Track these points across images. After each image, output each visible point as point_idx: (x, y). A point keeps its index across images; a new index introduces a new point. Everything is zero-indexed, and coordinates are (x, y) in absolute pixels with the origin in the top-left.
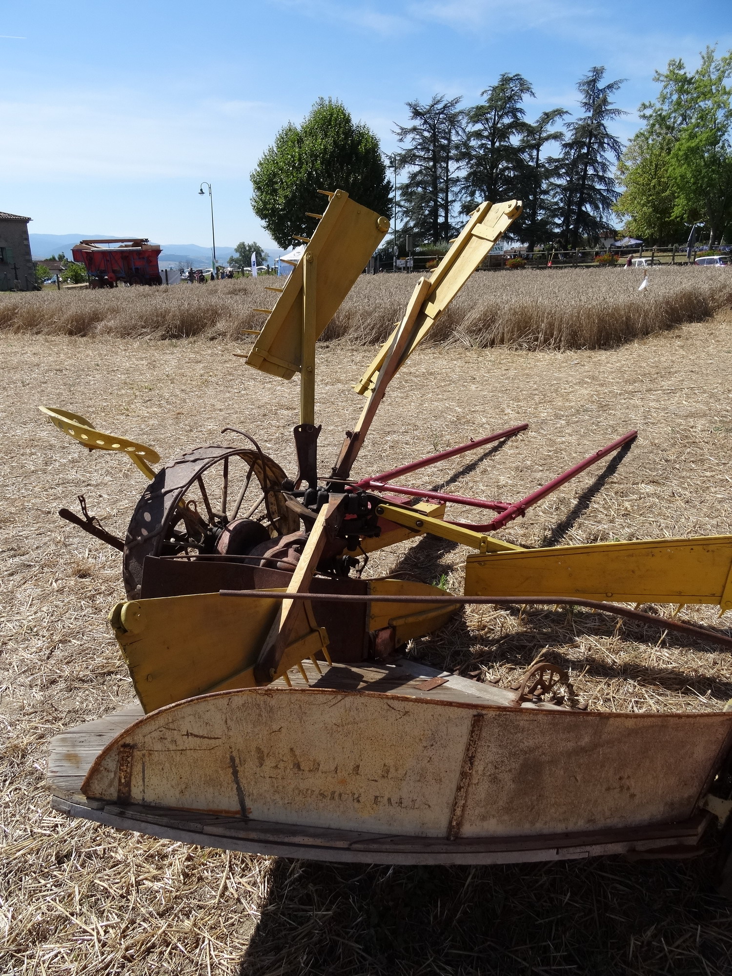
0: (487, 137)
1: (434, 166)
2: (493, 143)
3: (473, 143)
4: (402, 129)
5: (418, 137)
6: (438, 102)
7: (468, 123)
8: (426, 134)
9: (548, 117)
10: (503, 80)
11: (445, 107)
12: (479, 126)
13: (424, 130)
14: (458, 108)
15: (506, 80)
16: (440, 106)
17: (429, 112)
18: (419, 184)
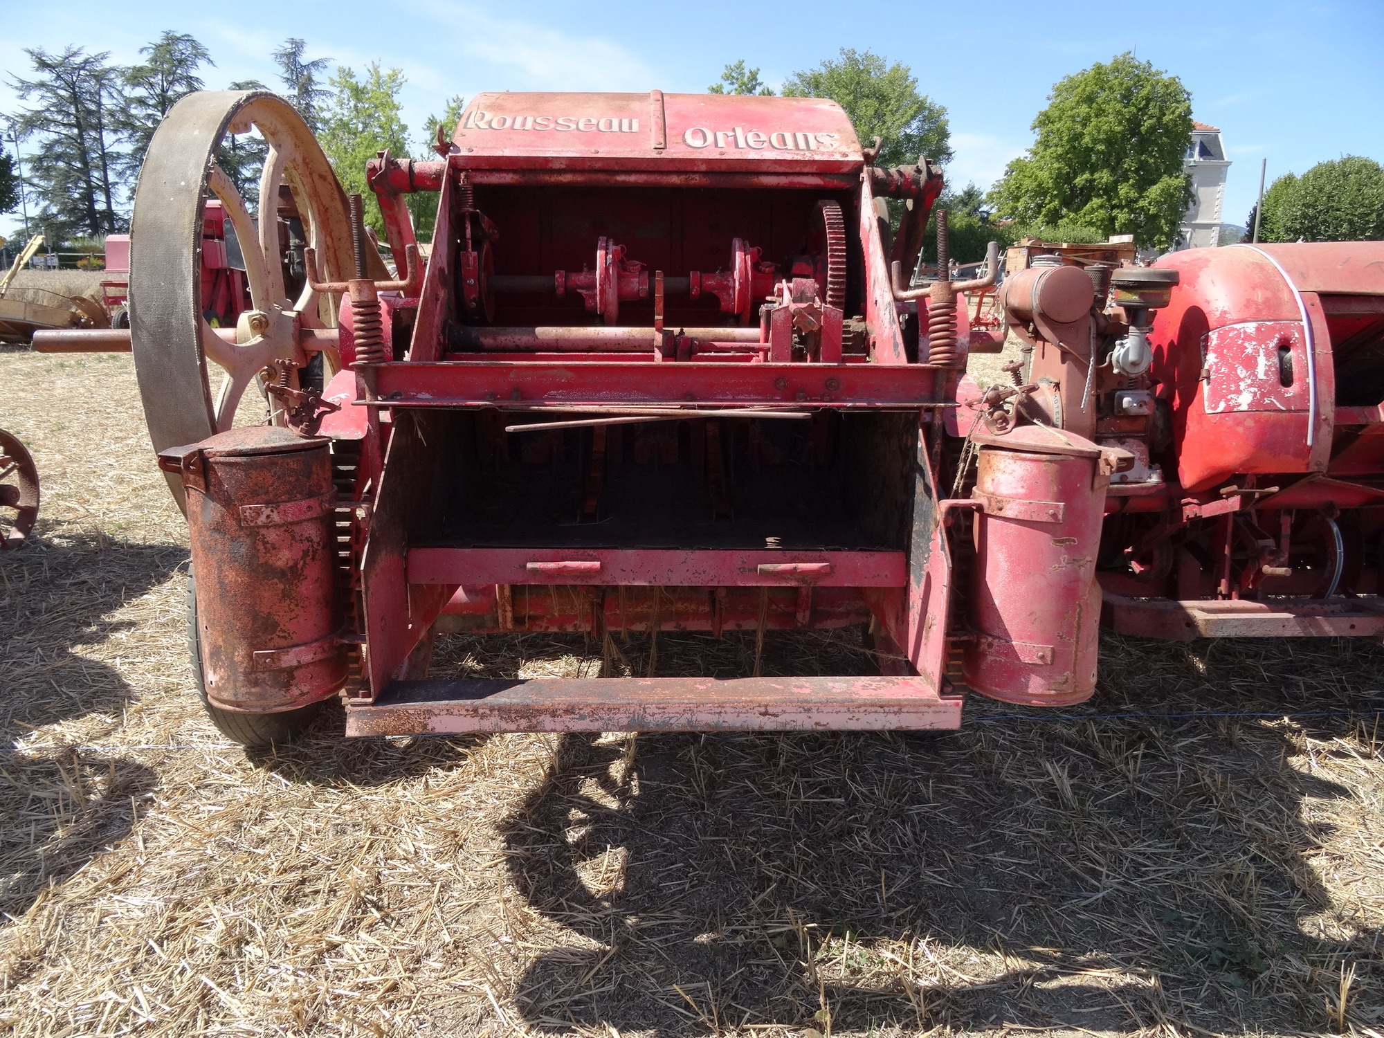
0: (155, 106)
1: (80, 135)
3: (136, 111)
4: (22, 82)
5: (49, 94)
6: (74, 54)
7: (125, 85)
8: (62, 92)
10: (168, 39)
11: (86, 62)
12: (140, 92)
13: (57, 87)
14: (107, 64)
15: (171, 40)
16: (78, 60)
17: (61, 64)
18: (59, 157)
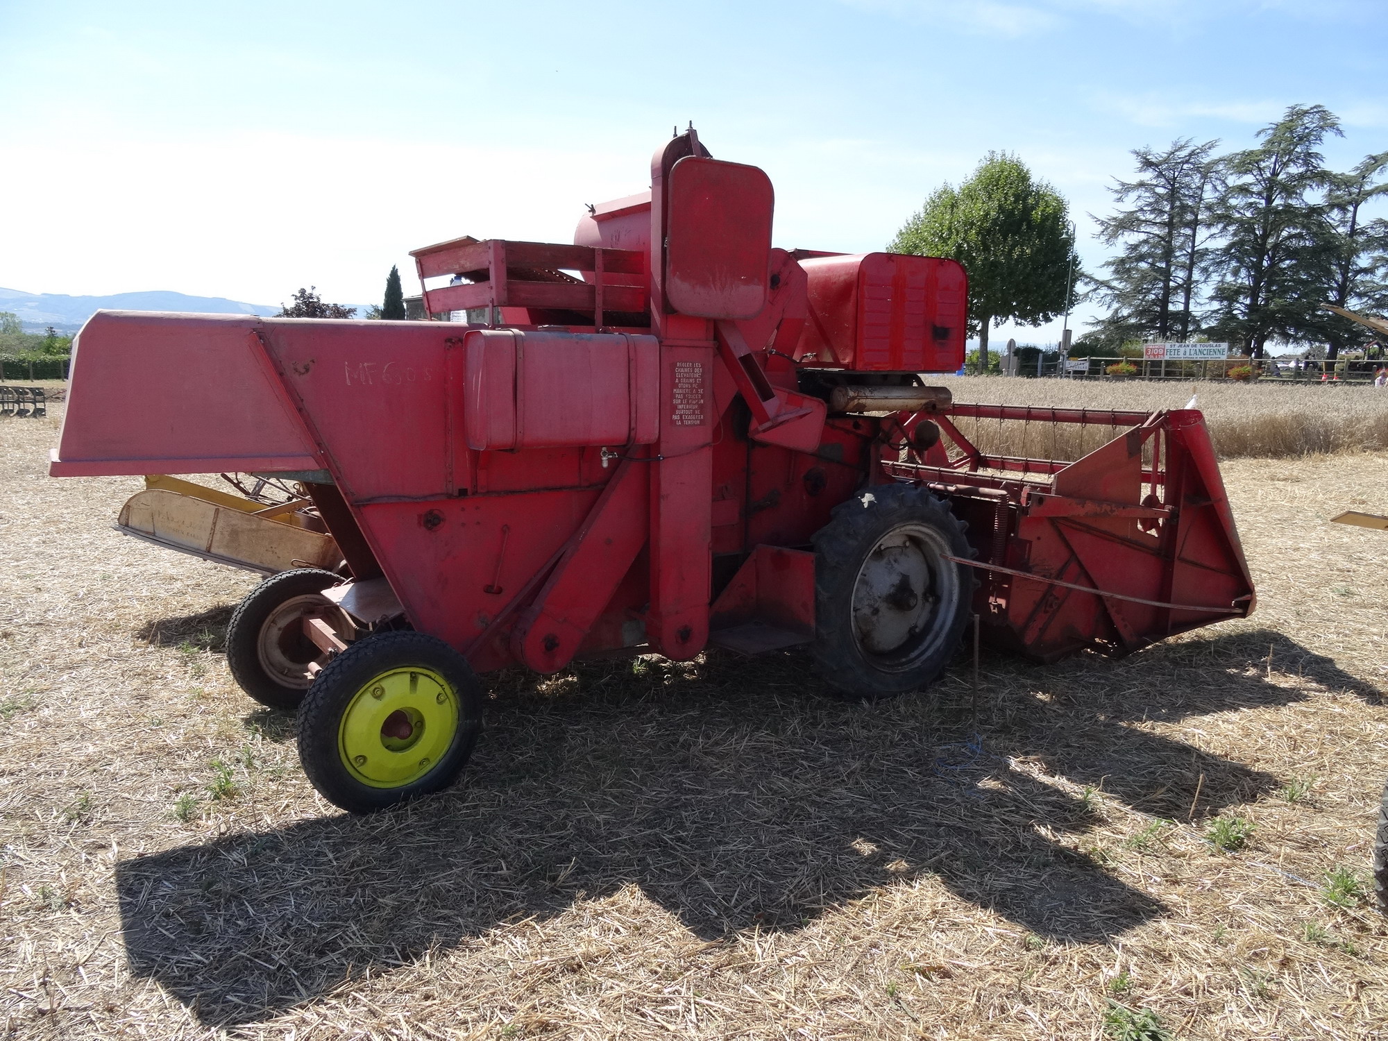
0: (1259, 194)
1: (1170, 234)
2: (1270, 202)
3: (1236, 201)
4: (1123, 184)
5: (1148, 194)
6: (1181, 148)
7: (1232, 174)
8: (1160, 190)
9: (1376, 162)
10: (1292, 115)
11: (1192, 154)
12: (1248, 179)
13: (1156, 186)
14: (1214, 154)
15: (1297, 115)
16: (1184, 153)
17: (1166, 161)
18: (1142, 258)
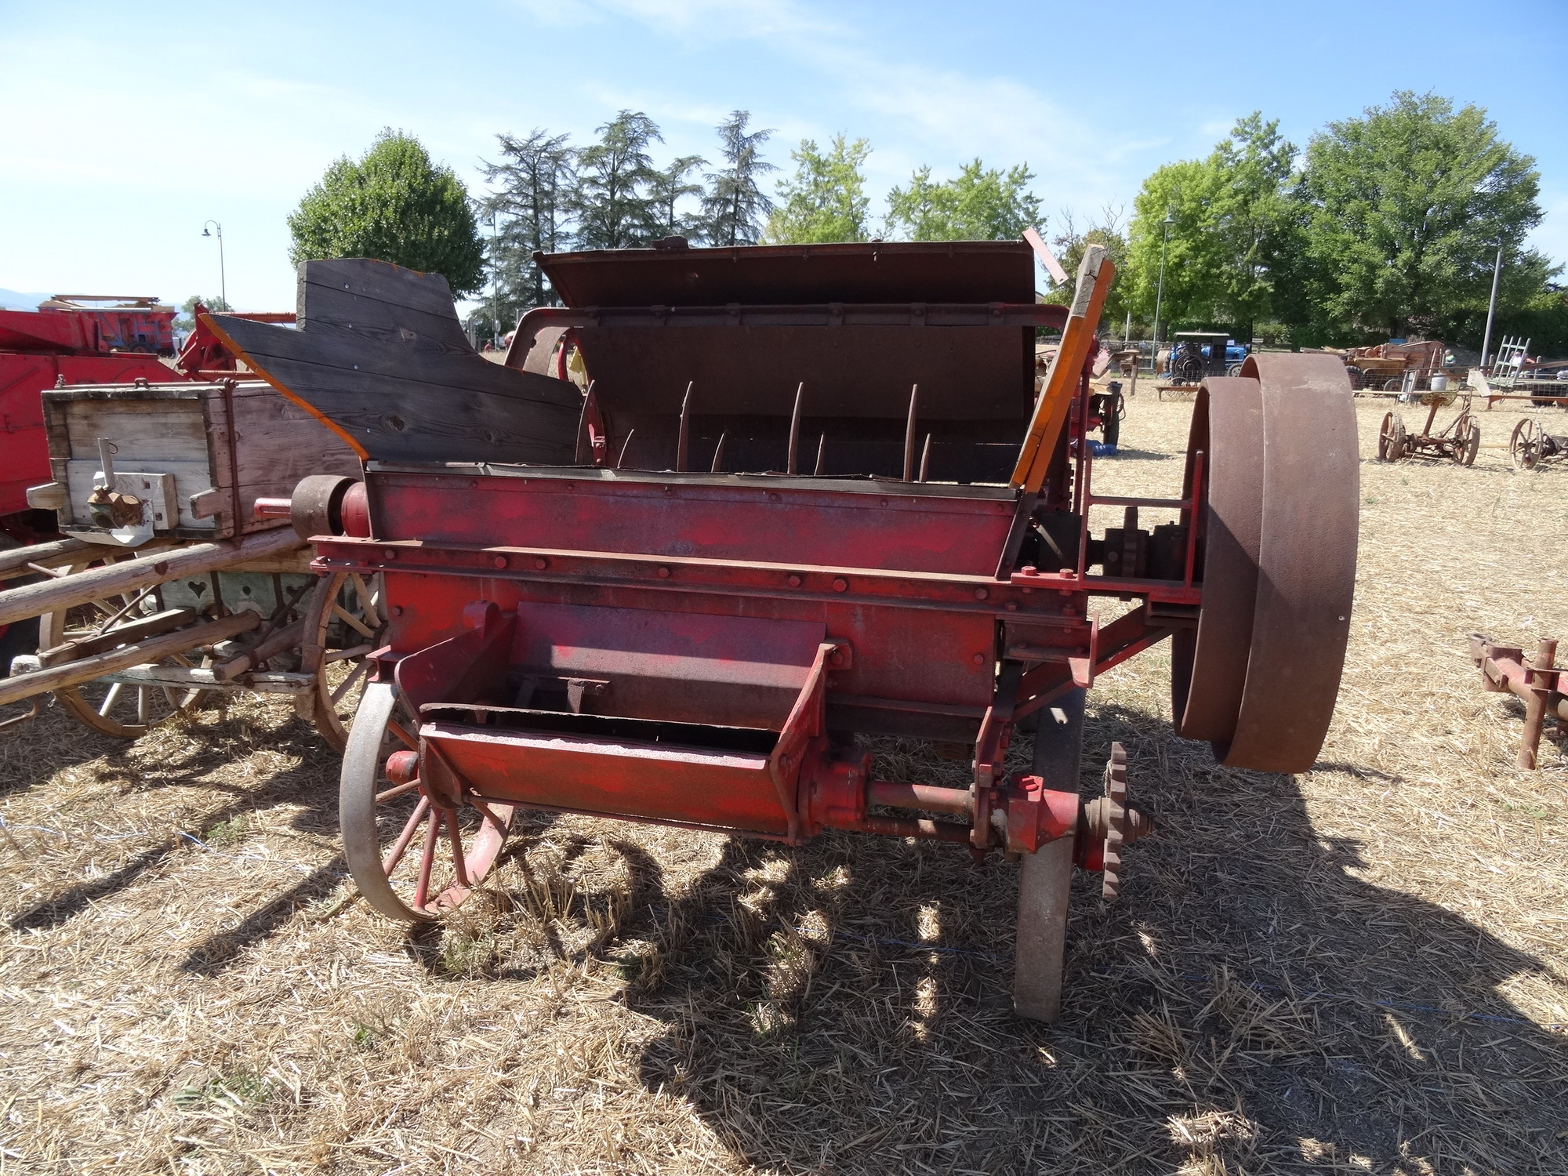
0: (604, 186)
1: (536, 216)
2: (613, 194)
3: (588, 191)
4: (490, 166)
5: (512, 177)
6: (539, 137)
7: (579, 165)
8: (523, 175)
9: (682, 165)
10: (622, 117)
11: (548, 144)
12: (592, 172)
13: (520, 170)
14: (565, 145)
15: (626, 118)
16: (541, 142)
17: (525, 148)
18: (515, 238)
